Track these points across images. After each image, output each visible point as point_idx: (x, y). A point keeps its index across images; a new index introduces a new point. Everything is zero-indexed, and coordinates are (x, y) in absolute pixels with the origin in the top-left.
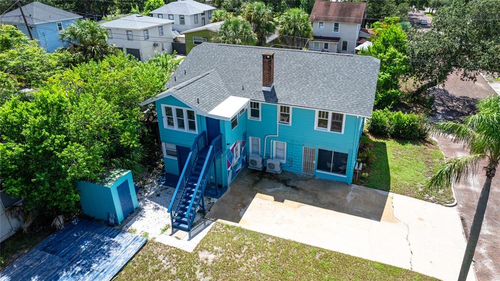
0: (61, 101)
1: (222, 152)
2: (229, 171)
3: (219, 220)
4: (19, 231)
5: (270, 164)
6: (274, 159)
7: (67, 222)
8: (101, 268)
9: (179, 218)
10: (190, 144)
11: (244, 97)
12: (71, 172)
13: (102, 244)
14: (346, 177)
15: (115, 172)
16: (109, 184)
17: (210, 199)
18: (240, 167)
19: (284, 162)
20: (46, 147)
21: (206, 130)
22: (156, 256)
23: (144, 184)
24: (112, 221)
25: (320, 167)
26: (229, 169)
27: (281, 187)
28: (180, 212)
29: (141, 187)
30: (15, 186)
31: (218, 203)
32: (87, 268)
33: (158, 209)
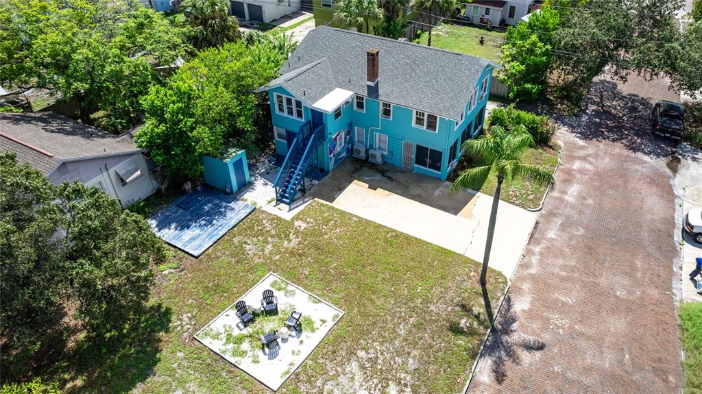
0: (191, 90)
1: (324, 140)
2: (331, 158)
3: (316, 199)
4: (159, 191)
5: (372, 154)
6: (378, 150)
7: (194, 187)
8: (220, 223)
9: (282, 193)
10: (296, 129)
11: (349, 90)
12: (199, 150)
13: (221, 207)
14: (440, 173)
15: (232, 150)
16: (227, 160)
17: (311, 181)
18: (344, 154)
19: (386, 153)
20: (181, 128)
21: (311, 119)
22: (261, 220)
23: (257, 163)
24: (228, 190)
25: (418, 162)
26: (332, 155)
27: (378, 177)
28: (284, 188)
29: (253, 165)
30: (160, 155)
31: (317, 185)
32: (210, 222)
33: (267, 184)
